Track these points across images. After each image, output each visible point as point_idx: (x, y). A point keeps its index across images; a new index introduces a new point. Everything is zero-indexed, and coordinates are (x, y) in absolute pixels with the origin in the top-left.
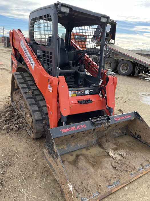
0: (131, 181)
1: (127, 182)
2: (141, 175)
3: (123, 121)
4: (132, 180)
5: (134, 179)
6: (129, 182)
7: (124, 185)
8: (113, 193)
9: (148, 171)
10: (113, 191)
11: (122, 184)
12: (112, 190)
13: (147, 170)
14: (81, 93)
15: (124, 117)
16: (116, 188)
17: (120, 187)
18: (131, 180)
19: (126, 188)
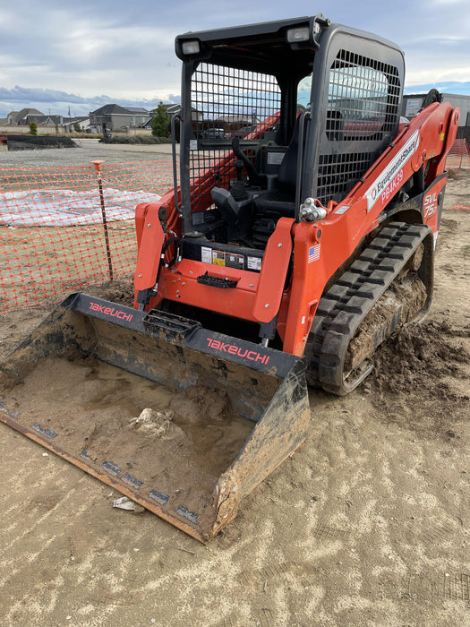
0: (64, 456)
1: (60, 450)
2: (91, 471)
3: (229, 358)
4: (67, 458)
5: (74, 462)
6: (60, 454)
7: (49, 447)
8: (26, 436)
9: (113, 486)
10: (29, 435)
11: (50, 444)
12: (30, 432)
13: (114, 482)
14: (237, 260)
15: (242, 352)
16: (38, 437)
17: (41, 442)
18: (69, 455)
19: (45, 454)
